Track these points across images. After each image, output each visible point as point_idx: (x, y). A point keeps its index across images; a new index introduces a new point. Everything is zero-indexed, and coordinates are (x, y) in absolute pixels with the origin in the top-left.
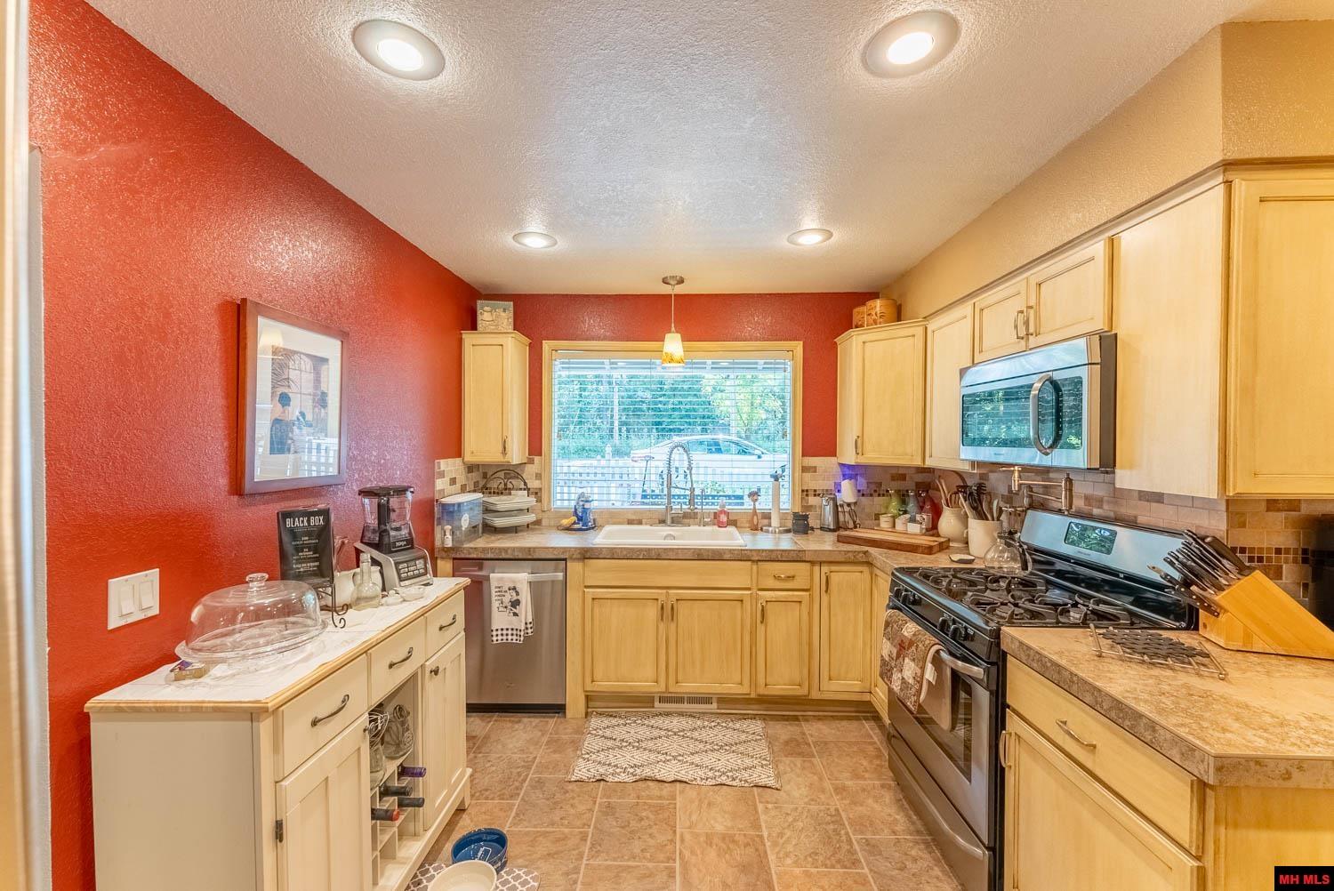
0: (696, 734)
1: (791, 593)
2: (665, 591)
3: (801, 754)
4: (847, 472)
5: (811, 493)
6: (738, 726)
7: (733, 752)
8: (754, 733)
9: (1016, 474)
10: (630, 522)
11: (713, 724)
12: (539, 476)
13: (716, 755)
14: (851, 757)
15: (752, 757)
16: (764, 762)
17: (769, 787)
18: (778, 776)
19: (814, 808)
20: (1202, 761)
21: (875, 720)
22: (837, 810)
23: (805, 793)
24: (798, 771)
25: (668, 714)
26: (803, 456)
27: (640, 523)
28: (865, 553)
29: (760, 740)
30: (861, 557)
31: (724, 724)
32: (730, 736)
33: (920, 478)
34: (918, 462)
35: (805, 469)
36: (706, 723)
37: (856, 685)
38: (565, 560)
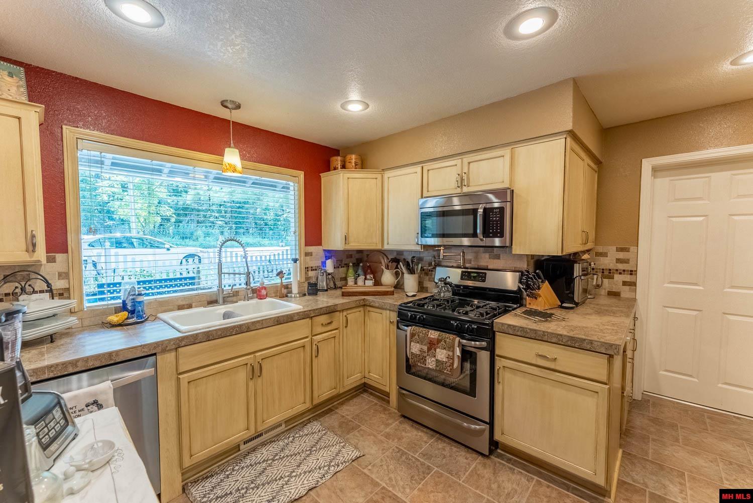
0: (287, 452)
1: (330, 333)
2: (252, 356)
3: (353, 429)
4: (328, 255)
5: (310, 269)
6: (306, 432)
7: (321, 449)
8: (319, 431)
9: (442, 251)
10: (180, 308)
11: (291, 439)
12: (63, 275)
13: (312, 457)
14: (375, 416)
15: (333, 446)
16: (342, 444)
17: (360, 457)
18: (356, 448)
19: (387, 453)
20: (616, 349)
21: (365, 392)
22: (397, 448)
23: (377, 449)
24: (361, 438)
25: (254, 449)
26: (305, 246)
27: (190, 306)
28: (364, 299)
29: (326, 433)
30: (362, 303)
31: (297, 435)
32: (308, 442)
33: (358, 256)
34: (379, 247)
35: (307, 254)
36: (286, 441)
37: (358, 376)
38: (155, 354)
